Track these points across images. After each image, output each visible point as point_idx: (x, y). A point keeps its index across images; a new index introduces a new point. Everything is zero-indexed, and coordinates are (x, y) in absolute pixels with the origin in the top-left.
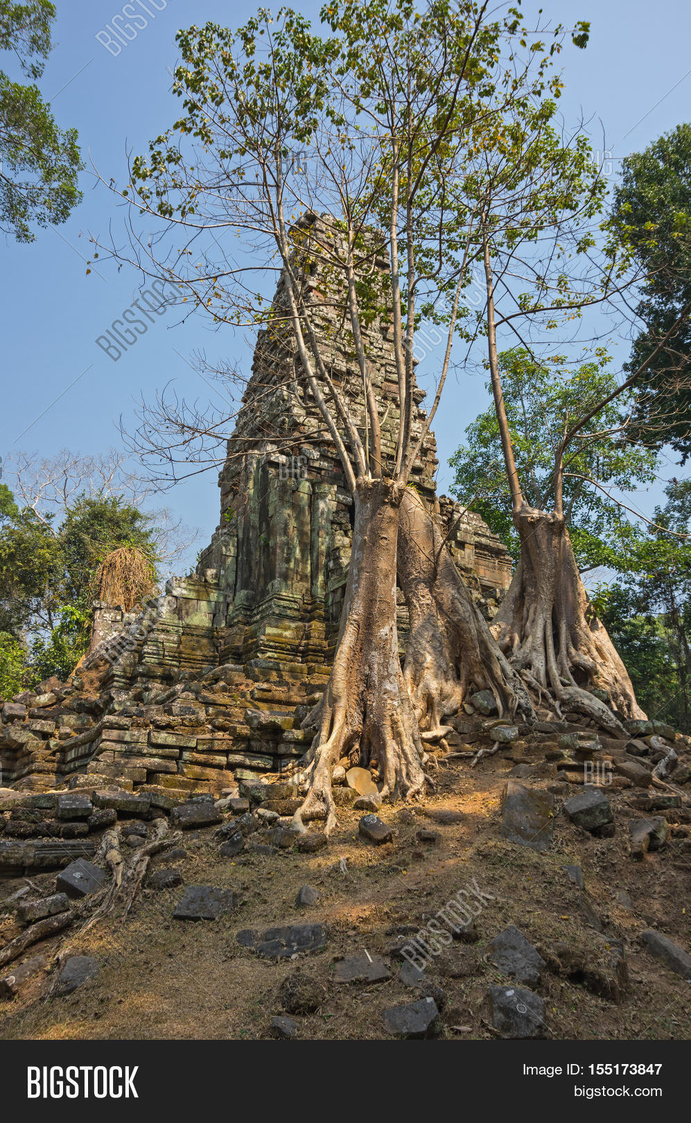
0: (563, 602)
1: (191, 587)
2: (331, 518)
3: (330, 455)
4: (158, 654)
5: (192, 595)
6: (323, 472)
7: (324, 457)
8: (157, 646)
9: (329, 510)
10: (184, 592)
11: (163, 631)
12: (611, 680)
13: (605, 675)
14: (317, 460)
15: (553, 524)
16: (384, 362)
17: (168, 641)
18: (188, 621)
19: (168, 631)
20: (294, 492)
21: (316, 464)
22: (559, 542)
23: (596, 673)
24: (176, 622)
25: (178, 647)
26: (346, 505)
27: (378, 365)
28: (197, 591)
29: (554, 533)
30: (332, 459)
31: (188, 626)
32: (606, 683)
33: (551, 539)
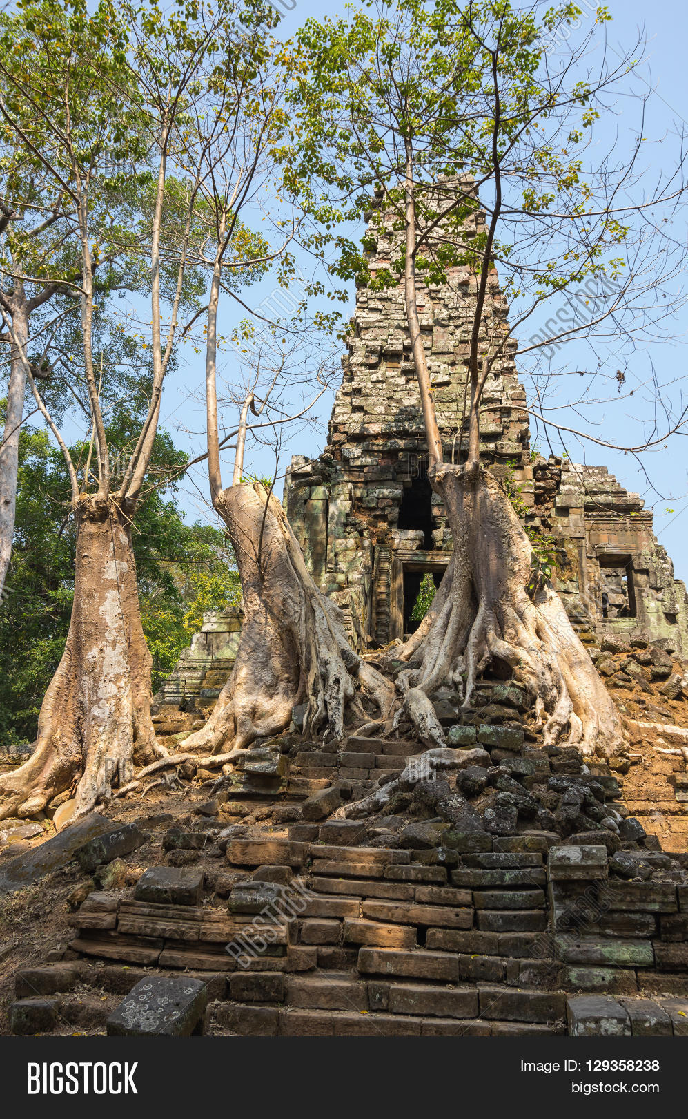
0: (482, 574)
1: (223, 621)
2: (343, 520)
3: (375, 448)
4: (179, 693)
5: (223, 628)
6: (366, 470)
7: (367, 452)
8: (178, 685)
9: (340, 512)
10: (215, 626)
11: (189, 668)
12: (539, 668)
13: (532, 664)
14: (358, 458)
15: (461, 477)
16: (460, 322)
17: (191, 678)
18: (218, 655)
19: (194, 669)
20: (306, 502)
21: (358, 463)
22: (474, 499)
23: (518, 662)
24: (205, 657)
25: (201, 683)
26: (393, 499)
27: (451, 328)
28: (229, 624)
29: (464, 489)
30: (379, 451)
31: (218, 660)
32: (533, 674)
33: (462, 498)
